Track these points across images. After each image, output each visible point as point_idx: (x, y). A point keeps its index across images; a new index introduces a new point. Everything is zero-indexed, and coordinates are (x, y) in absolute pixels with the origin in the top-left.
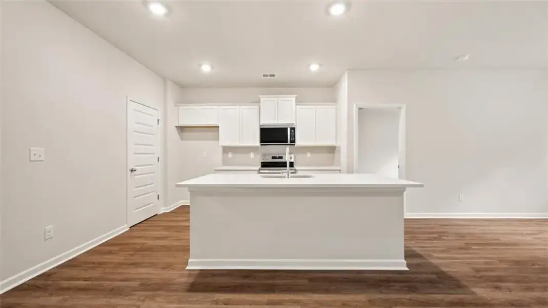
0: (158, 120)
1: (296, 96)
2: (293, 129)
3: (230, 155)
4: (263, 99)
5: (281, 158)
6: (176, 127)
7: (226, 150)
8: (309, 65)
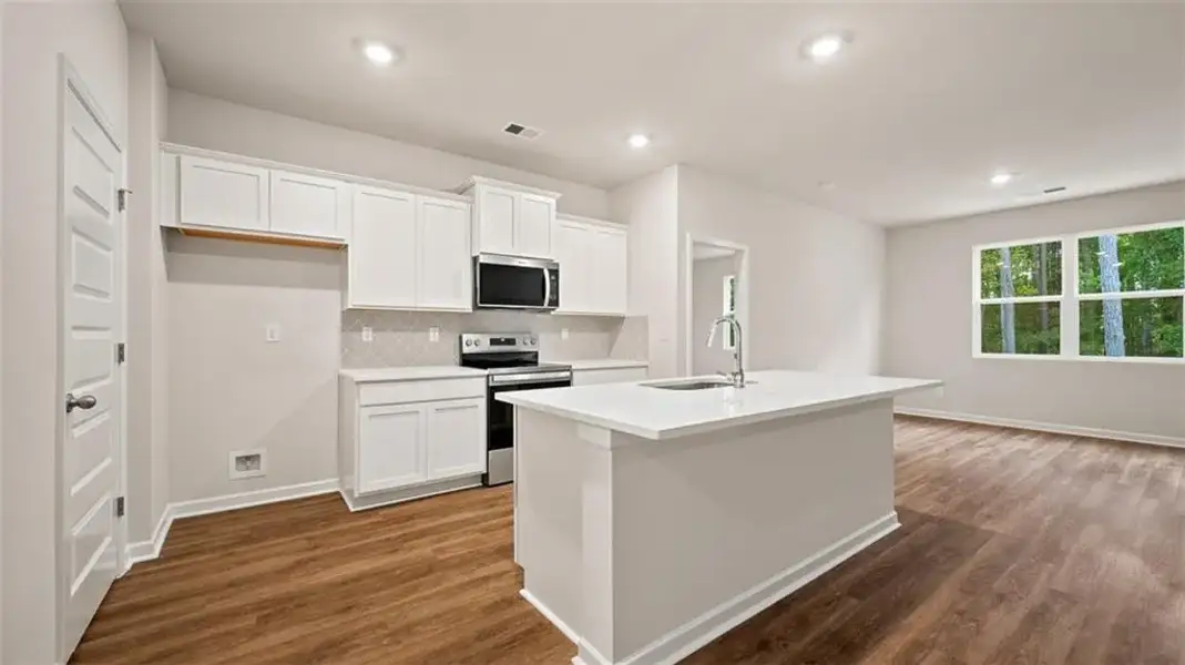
0: (121, 193)
1: (558, 195)
2: (555, 273)
3: (367, 335)
4: (484, 188)
5: (511, 342)
6: (161, 227)
7: (355, 319)
8: (627, 137)
